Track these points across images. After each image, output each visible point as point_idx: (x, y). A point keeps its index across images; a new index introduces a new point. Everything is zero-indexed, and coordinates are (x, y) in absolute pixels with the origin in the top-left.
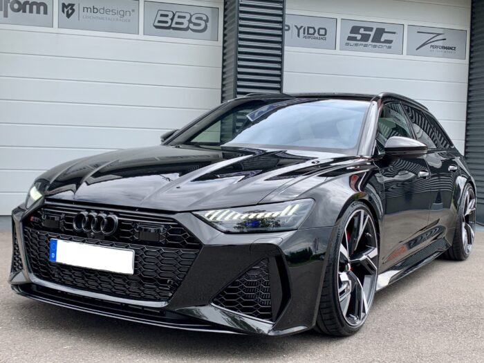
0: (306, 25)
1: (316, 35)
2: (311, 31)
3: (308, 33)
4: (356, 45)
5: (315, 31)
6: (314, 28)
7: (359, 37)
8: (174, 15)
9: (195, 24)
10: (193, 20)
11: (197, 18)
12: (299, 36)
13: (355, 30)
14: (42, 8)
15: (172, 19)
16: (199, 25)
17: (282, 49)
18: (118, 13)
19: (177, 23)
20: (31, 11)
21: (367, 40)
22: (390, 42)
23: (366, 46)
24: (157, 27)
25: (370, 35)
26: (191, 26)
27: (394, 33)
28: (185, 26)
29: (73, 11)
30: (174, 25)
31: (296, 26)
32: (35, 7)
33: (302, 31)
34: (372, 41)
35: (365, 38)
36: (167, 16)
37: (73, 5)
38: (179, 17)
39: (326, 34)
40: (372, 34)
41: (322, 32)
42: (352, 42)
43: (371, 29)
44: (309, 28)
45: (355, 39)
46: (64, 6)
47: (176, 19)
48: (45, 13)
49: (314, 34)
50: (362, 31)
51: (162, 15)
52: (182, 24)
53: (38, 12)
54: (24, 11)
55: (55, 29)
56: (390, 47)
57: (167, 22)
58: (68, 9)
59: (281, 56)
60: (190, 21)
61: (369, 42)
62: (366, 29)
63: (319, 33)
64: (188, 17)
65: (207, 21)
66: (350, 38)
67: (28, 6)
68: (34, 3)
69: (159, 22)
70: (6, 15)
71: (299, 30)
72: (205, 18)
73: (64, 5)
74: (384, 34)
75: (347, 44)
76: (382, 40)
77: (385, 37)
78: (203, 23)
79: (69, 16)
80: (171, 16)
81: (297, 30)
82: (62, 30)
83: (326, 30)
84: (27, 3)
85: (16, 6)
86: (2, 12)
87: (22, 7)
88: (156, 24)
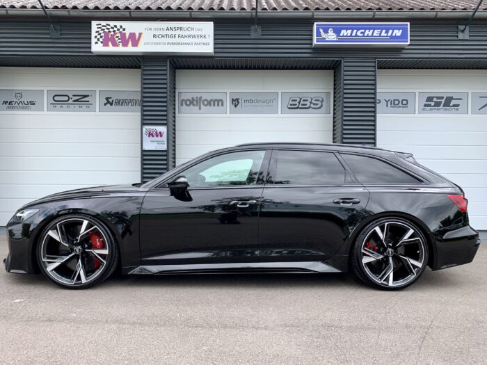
0: (392, 99)
1: (400, 105)
2: (396, 102)
3: (394, 104)
4: (431, 110)
5: (399, 102)
6: (398, 100)
7: (433, 104)
8: (300, 100)
9: (314, 104)
10: (313, 101)
11: (316, 100)
12: (387, 106)
13: (430, 99)
15: (299, 103)
16: (317, 104)
17: (375, 116)
19: (302, 105)
20: (214, 105)
21: (439, 106)
22: (458, 105)
23: (438, 109)
24: (289, 108)
25: (441, 102)
26: (312, 106)
27: (461, 99)
28: (307, 106)
29: (238, 103)
30: (300, 106)
31: (385, 100)
32: (216, 103)
33: (389, 103)
34: (443, 106)
35: (438, 104)
36: (296, 101)
37: (238, 99)
38: (304, 100)
39: (407, 103)
40: (443, 101)
41: (404, 102)
42: (428, 108)
43: (442, 98)
44: (394, 100)
45: (430, 105)
47: (302, 102)
48: (222, 105)
49: (398, 104)
50: (435, 100)
51: (293, 101)
52: (306, 105)
53: (218, 105)
54: (210, 105)
55: (228, 115)
56: (457, 110)
57: (296, 105)
58: (235, 102)
59: (375, 121)
60: (311, 103)
61: (441, 107)
62: (438, 98)
63: (402, 103)
64: (310, 100)
65: (322, 101)
66: (425, 105)
67: (212, 103)
68: (215, 100)
69: (291, 105)
70: (200, 109)
71: (387, 102)
72: (321, 100)
73: (233, 100)
74: (453, 101)
75: (424, 109)
76: (451, 104)
77: (453, 102)
78: (320, 103)
79: (236, 106)
80: (298, 100)
81: (386, 103)
82: (232, 115)
83: (407, 101)
84: (212, 100)
85: (206, 103)
86: (198, 107)
87: (209, 103)
88: (289, 106)
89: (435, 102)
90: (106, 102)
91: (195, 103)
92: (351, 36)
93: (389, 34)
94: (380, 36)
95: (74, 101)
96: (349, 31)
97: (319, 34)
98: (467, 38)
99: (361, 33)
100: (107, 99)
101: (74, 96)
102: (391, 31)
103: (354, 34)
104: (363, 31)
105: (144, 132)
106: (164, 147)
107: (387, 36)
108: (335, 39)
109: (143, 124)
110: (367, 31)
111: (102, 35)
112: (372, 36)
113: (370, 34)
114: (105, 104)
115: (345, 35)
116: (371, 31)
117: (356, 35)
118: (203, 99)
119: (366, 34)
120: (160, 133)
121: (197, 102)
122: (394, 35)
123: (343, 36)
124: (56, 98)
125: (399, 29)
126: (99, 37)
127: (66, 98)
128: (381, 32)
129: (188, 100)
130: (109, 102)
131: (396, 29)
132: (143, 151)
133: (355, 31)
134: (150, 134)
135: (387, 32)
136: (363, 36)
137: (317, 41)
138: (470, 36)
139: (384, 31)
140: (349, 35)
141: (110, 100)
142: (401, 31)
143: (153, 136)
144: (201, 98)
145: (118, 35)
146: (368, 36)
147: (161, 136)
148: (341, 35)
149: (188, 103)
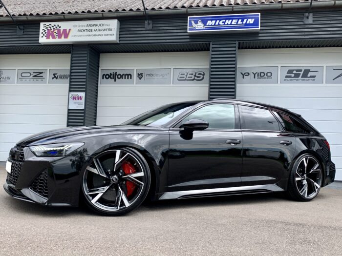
0: (259, 72)
1: (265, 76)
2: (262, 75)
3: (260, 76)
4: (291, 80)
6: (264, 73)
7: (293, 75)
8: (187, 74)
9: (198, 77)
10: (197, 75)
11: (199, 74)
12: (255, 78)
13: (290, 72)
14: (129, 76)
15: (186, 76)
16: (200, 77)
17: (234, 85)
18: (162, 75)
19: (189, 77)
20: (125, 78)
21: (298, 77)
22: (314, 77)
23: (297, 80)
24: (179, 80)
25: (300, 74)
26: (196, 78)
27: (317, 71)
28: (192, 78)
29: (142, 76)
30: (187, 78)
31: (253, 73)
32: (127, 76)
33: (256, 75)
34: (302, 77)
35: (297, 76)
36: (184, 74)
37: (142, 74)
38: (190, 74)
39: (271, 75)
40: (302, 73)
41: (269, 74)
42: (289, 79)
43: (301, 71)
44: (261, 73)
45: (290, 77)
46: (138, 74)
47: (188, 76)
48: (131, 78)
49: (264, 76)
50: (295, 72)
51: (182, 74)
53: (128, 78)
54: (122, 78)
55: (135, 85)
56: (314, 80)
57: (184, 77)
58: (140, 76)
59: (234, 88)
60: (195, 76)
61: (300, 78)
62: (297, 71)
63: (267, 75)
64: (194, 74)
65: (204, 75)
66: (287, 77)
67: (124, 76)
68: (127, 74)
69: (180, 77)
70: (115, 81)
71: (255, 74)
72: (203, 73)
75: (285, 80)
76: (309, 76)
77: (310, 74)
78: (202, 76)
79: (140, 79)
80: (186, 74)
81: (253, 75)
82: (137, 85)
83: (271, 73)
84: (123, 75)
85: (119, 76)
86: (114, 80)
87: (122, 77)
88: (179, 79)
89: (295, 74)
90: (53, 76)
91: (112, 77)
92: (215, 25)
93: (244, 22)
94: (237, 24)
95: (33, 76)
96: (214, 22)
97: (191, 25)
98: (311, 22)
99: (223, 22)
100: (54, 74)
101: (34, 73)
102: (245, 20)
103: (217, 24)
104: (224, 21)
105: (70, 97)
106: (83, 107)
107: (242, 24)
108: (203, 28)
109: (70, 91)
110: (227, 21)
111: (46, 31)
112: (231, 24)
113: (229, 23)
114: (53, 78)
115: (210, 24)
116: (230, 21)
117: (219, 24)
118: (117, 74)
119: (226, 23)
120: (80, 97)
121: (113, 76)
122: (248, 23)
123: (209, 25)
124: (23, 75)
125: (252, 18)
126: (44, 33)
127: (29, 75)
128: (238, 22)
129: (107, 75)
130: (55, 77)
131: (250, 18)
132: (69, 110)
133: (218, 21)
134: (74, 98)
135: (242, 21)
136: (224, 25)
137: (189, 30)
138: (313, 21)
139: (240, 20)
140: (213, 24)
141: (56, 76)
142: (253, 20)
143: (76, 99)
144: (116, 73)
145: (56, 31)
146: (227, 24)
147: (81, 99)
148: (207, 24)
149: (107, 77)
